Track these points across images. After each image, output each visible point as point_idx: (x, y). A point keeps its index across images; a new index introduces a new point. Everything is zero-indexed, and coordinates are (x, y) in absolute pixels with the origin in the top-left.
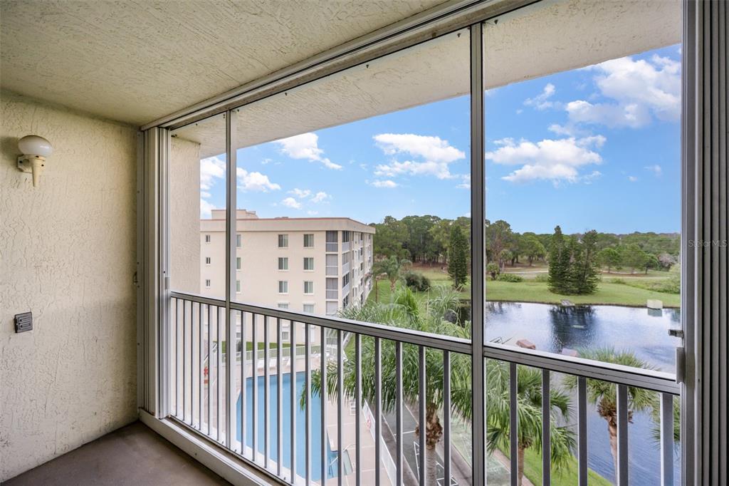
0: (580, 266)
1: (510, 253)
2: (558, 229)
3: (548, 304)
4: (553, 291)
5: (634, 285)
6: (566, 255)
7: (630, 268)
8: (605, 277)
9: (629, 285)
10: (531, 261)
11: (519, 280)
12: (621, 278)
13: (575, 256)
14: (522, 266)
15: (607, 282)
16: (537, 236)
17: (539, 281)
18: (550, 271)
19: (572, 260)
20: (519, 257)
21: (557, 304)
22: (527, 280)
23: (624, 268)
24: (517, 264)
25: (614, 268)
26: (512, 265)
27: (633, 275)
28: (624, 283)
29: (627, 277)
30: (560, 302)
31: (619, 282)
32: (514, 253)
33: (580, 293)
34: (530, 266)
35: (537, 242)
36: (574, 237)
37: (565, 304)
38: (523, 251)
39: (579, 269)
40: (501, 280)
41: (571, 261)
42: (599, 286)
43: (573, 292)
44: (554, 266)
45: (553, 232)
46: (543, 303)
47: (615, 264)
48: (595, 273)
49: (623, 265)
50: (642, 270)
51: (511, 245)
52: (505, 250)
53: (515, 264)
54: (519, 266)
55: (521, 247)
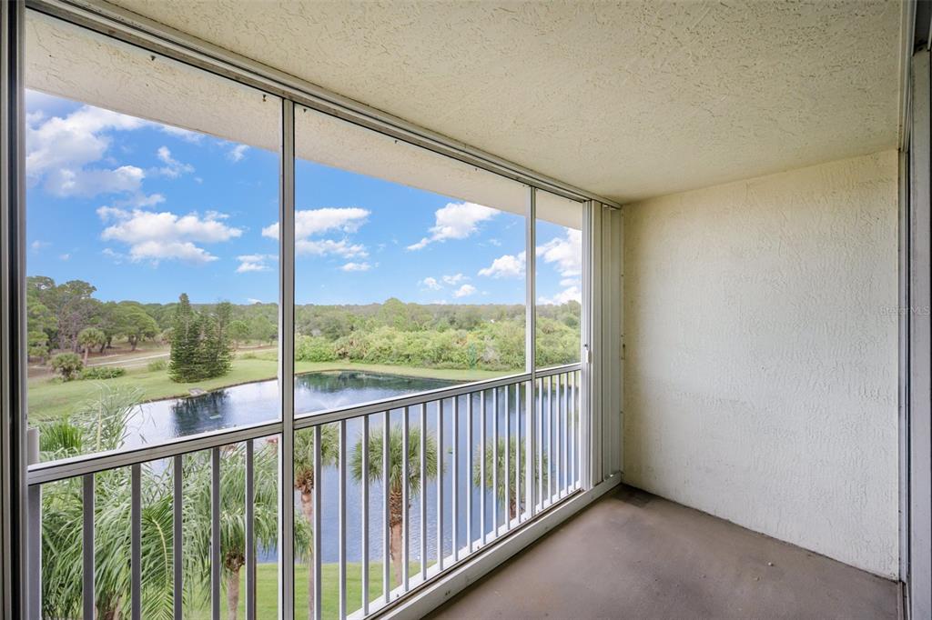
0: (212, 343)
1: (101, 333)
2: (184, 297)
3: (171, 398)
4: (177, 380)
5: (264, 357)
6: (194, 332)
7: (258, 341)
8: (239, 353)
9: (259, 359)
10: (134, 344)
11: (120, 373)
12: (251, 352)
13: (206, 331)
14: (119, 353)
15: (241, 359)
16: (143, 307)
17: (154, 370)
18: (172, 355)
19: (202, 337)
20: (114, 338)
21: (182, 397)
22: (133, 372)
23: (253, 341)
24: (109, 350)
25: (243, 342)
26: (101, 352)
27: (260, 348)
28: (255, 358)
29: (256, 351)
30: (188, 392)
31: (250, 357)
32: (105, 333)
33: (212, 376)
34: (133, 350)
35: (144, 315)
36: (204, 308)
37: (195, 394)
38: (121, 328)
39: (211, 347)
40: (85, 377)
41: (201, 339)
42: (233, 364)
43: (203, 377)
44: (178, 345)
45: (177, 301)
46: (164, 399)
47: (244, 338)
48: (229, 350)
49: (252, 338)
50: (268, 342)
51: (102, 321)
52: (92, 329)
53: (105, 350)
54: (113, 353)
55: (120, 323)
